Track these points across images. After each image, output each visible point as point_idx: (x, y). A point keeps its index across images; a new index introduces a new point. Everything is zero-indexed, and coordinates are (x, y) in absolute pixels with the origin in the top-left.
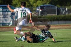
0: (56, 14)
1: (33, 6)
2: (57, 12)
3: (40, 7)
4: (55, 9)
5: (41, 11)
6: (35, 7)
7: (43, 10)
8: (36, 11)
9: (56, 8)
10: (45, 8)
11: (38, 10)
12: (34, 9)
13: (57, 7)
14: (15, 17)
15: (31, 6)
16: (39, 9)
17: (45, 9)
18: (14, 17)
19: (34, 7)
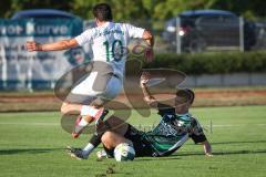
0: (242, 48)
1: (155, 16)
2: (245, 38)
3: (178, 20)
4: (238, 28)
5: (181, 33)
6: (162, 17)
7: (192, 29)
8: (164, 34)
9: (241, 23)
10: (198, 21)
11: (171, 29)
12: (156, 26)
13: (245, 20)
14: (83, 55)
15: (144, 16)
16: (175, 25)
17: (199, 28)
18: (77, 56)
19: (157, 19)
